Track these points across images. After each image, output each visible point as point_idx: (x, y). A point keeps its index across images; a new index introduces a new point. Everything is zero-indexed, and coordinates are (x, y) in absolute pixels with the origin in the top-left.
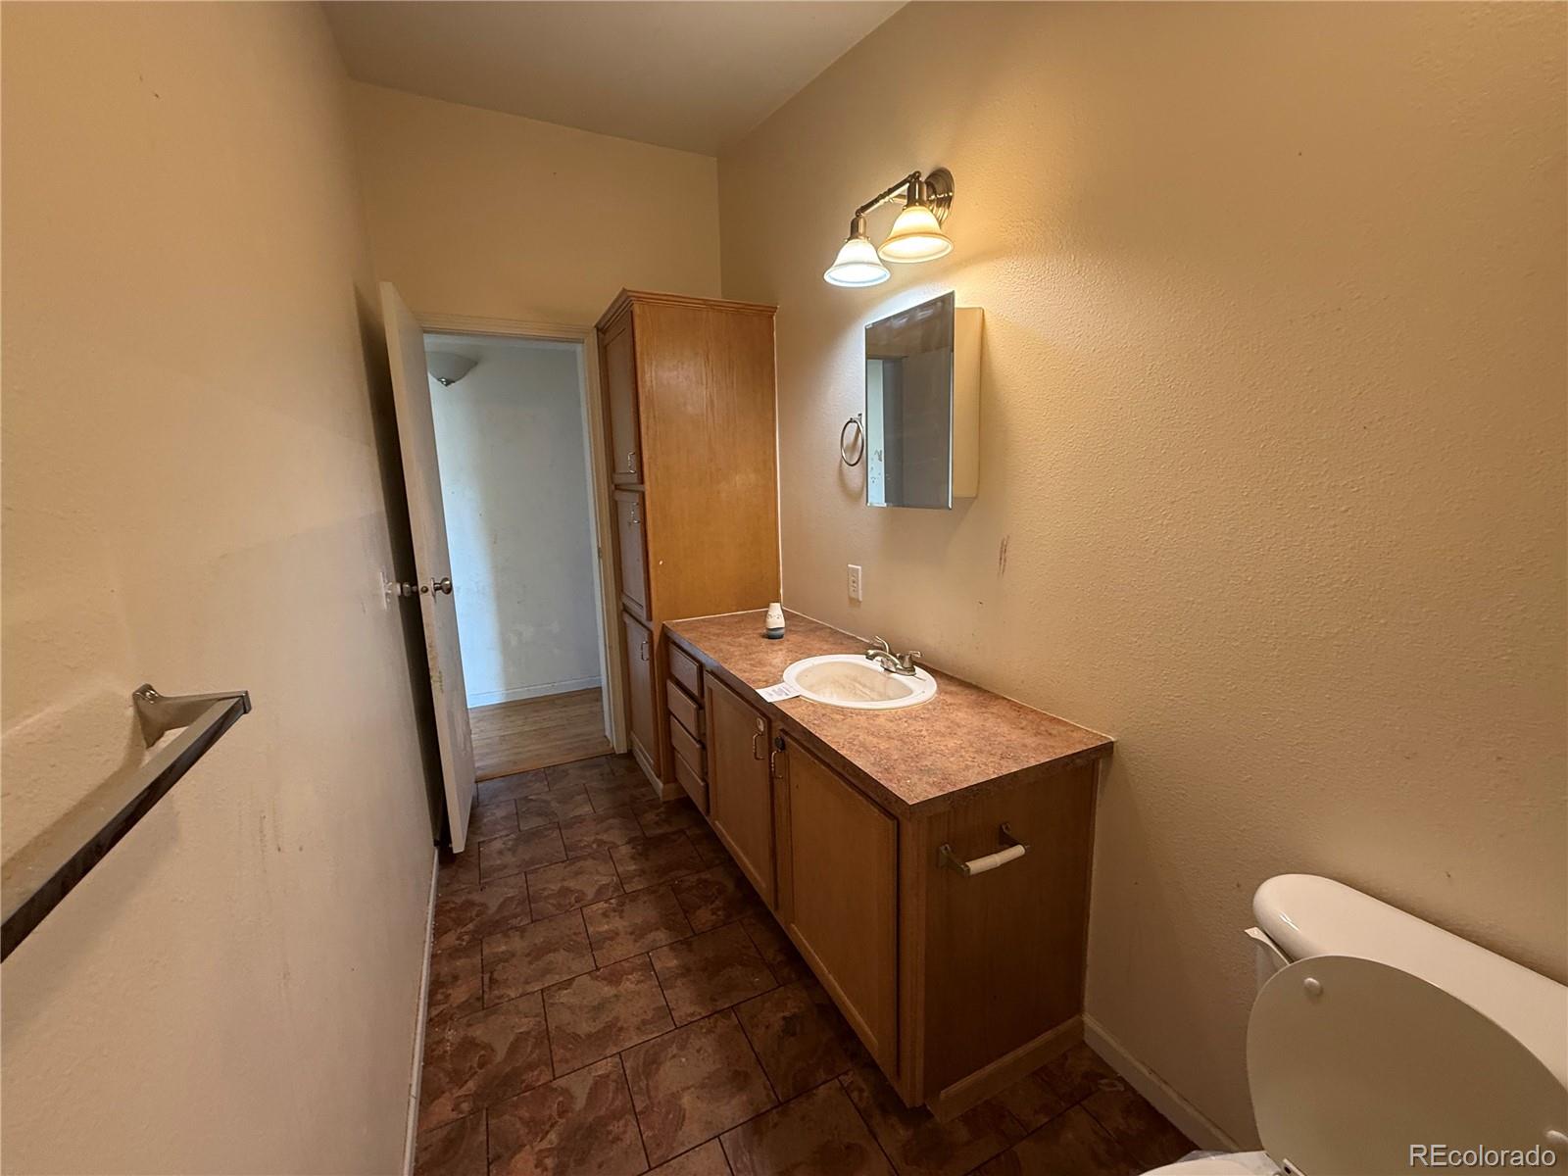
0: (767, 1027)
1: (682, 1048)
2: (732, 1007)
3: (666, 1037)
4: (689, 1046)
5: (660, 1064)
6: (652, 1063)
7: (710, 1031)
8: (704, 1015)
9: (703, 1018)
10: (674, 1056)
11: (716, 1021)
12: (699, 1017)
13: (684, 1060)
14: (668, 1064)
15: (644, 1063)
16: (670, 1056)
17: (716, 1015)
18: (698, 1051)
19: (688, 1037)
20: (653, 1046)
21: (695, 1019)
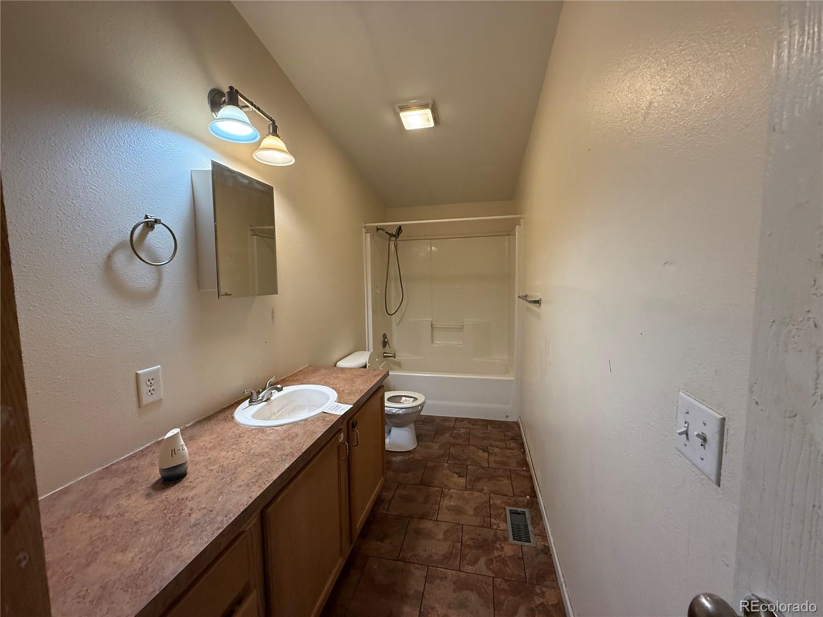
0: (392, 543)
1: (431, 556)
2: (398, 560)
3: (435, 565)
4: (428, 555)
5: (443, 555)
6: (447, 557)
7: (415, 556)
8: (412, 564)
9: (414, 563)
10: (437, 554)
11: (409, 558)
12: (415, 565)
13: (433, 551)
14: (440, 553)
15: (450, 559)
16: (438, 556)
17: (407, 561)
18: (426, 550)
19: (426, 559)
20: (443, 564)
21: (417, 565)
